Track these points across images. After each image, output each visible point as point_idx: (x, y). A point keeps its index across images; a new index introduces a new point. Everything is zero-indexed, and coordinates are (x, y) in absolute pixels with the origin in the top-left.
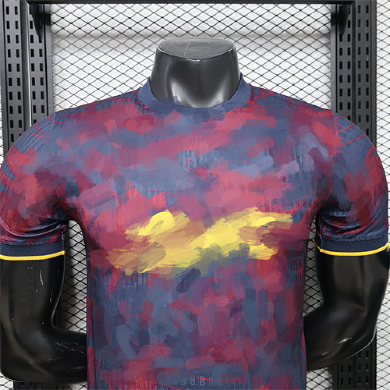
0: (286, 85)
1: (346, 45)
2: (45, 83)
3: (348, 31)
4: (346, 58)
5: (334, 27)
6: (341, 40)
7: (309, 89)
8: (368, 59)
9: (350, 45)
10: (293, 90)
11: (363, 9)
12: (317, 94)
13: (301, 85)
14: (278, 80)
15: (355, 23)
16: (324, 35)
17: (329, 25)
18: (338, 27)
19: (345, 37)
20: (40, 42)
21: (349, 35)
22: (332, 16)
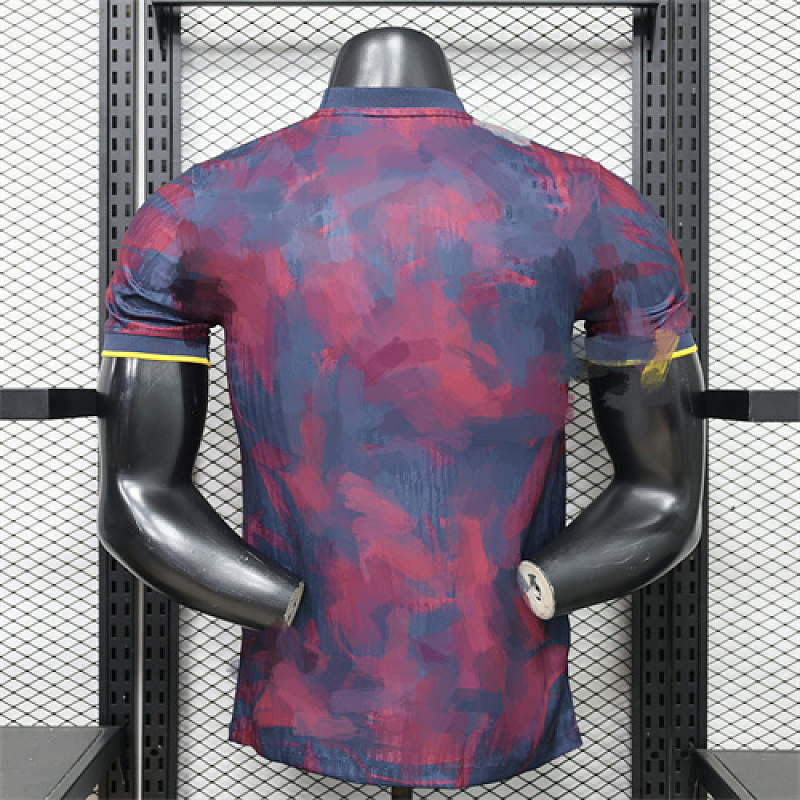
0: (557, 132)
1: (657, 68)
2: (168, 124)
3: (661, 45)
4: (657, 90)
5: (639, 38)
6: (649, 60)
7: (597, 139)
8: (694, 90)
9: (664, 68)
10: (570, 140)
11: (687, 10)
12: (610, 147)
13: (584, 131)
14: (544, 124)
15: (673, 33)
16: (623, 50)
17: (630, 35)
18: (645, 38)
19: (656, 55)
20: (164, 59)
21: (663, 52)
22: (635, 20)
